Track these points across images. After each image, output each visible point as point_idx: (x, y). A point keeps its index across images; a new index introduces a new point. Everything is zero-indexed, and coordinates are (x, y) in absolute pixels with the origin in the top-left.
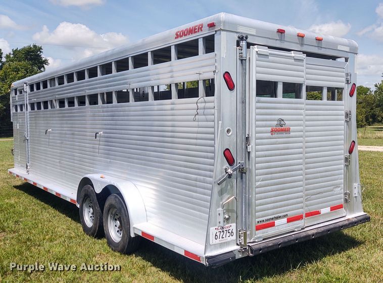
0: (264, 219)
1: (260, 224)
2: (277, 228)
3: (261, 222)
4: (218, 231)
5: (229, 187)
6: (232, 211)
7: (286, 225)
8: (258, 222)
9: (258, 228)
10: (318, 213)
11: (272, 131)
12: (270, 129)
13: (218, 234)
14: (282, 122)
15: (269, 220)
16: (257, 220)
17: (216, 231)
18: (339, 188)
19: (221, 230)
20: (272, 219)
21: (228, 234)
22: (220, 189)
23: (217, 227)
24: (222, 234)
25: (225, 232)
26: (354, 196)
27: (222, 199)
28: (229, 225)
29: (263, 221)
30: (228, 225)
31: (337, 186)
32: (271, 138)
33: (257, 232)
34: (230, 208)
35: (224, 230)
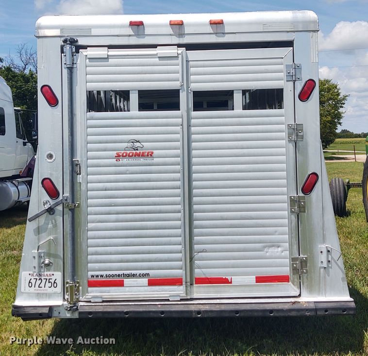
0: (104, 273)
1: (95, 279)
2: (127, 289)
3: (97, 276)
4: (33, 278)
5: (50, 226)
6: (55, 256)
7: (146, 288)
8: (93, 276)
9: (92, 284)
10: (225, 281)
11: (118, 156)
12: (114, 153)
13: (33, 281)
14: (137, 144)
15: (113, 276)
16: (90, 273)
17: (30, 277)
18: (280, 249)
19: (38, 278)
20: (119, 275)
21: (48, 285)
22: (37, 226)
23: (31, 273)
24: (38, 282)
25: (44, 281)
26: (320, 265)
27: (39, 240)
28: (52, 273)
29: (102, 276)
30: (48, 273)
31: (275, 244)
32: (116, 166)
33: (90, 289)
34: (52, 252)
35: (43, 278)
